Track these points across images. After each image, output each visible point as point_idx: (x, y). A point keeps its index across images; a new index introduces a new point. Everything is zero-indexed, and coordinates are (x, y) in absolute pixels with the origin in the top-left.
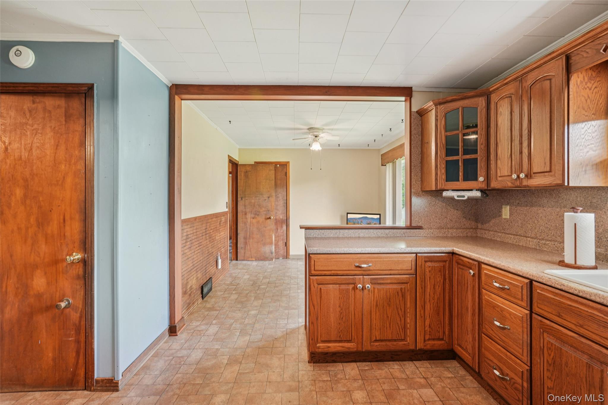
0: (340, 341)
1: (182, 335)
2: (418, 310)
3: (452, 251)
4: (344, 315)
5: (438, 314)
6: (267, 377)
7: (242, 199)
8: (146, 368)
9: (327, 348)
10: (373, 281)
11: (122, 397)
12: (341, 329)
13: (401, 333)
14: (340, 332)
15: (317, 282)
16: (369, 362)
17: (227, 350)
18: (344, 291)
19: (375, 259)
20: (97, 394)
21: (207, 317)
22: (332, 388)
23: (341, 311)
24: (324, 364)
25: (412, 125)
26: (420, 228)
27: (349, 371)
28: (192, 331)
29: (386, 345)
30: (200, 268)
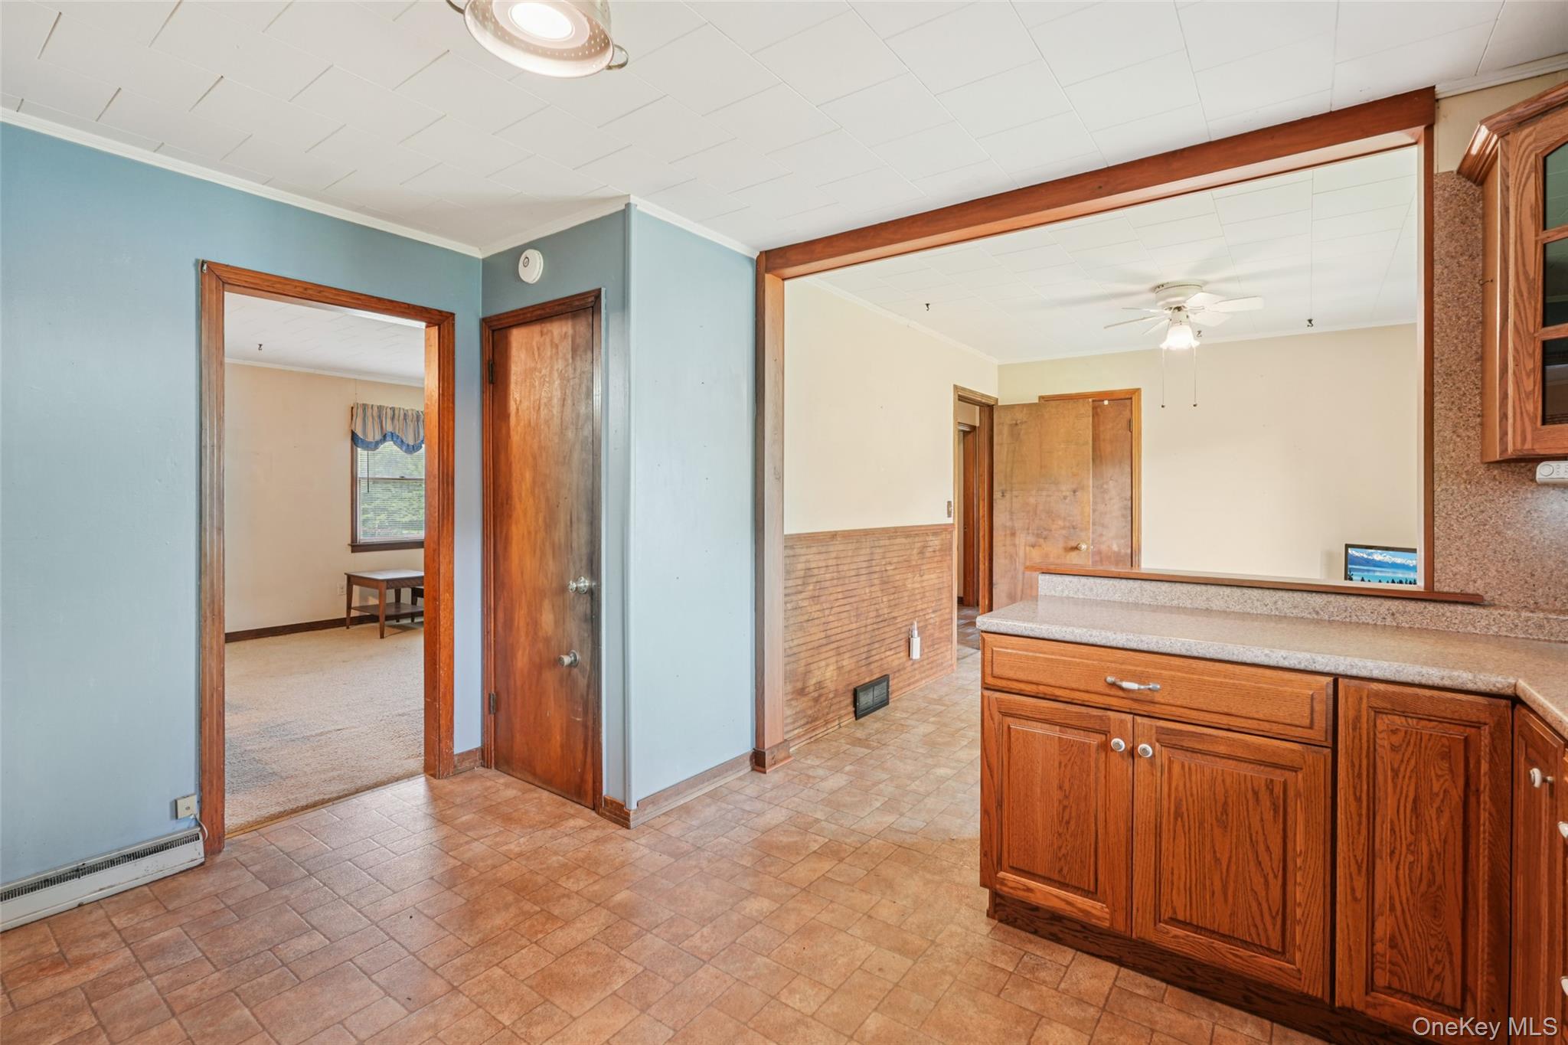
0: (1063, 885)
1: (773, 775)
2: (1340, 872)
3: (1510, 691)
4: (1074, 814)
5: (1436, 911)
6: (871, 905)
7: (1003, 496)
8: (686, 809)
9: (1024, 890)
10: (1164, 736)
11: (629, 839)
12: (1063, 851)
13: (1269, 927)
14: (1060, 859)
15: (999, 708)
16: (1163, 980)
17: (834, 827)
18: (1075, 748)
19: (1173, 673)
20: (604, 822)
21: (842, 755)
22: (1001, 991)
23: (1066, 803)
24: (1023, 934)
25: (1439, 222)
26: (1473, 600)
27: (1081, 975)
28: (795, 773)
29: (1211, 947)
30: (849, 647)
